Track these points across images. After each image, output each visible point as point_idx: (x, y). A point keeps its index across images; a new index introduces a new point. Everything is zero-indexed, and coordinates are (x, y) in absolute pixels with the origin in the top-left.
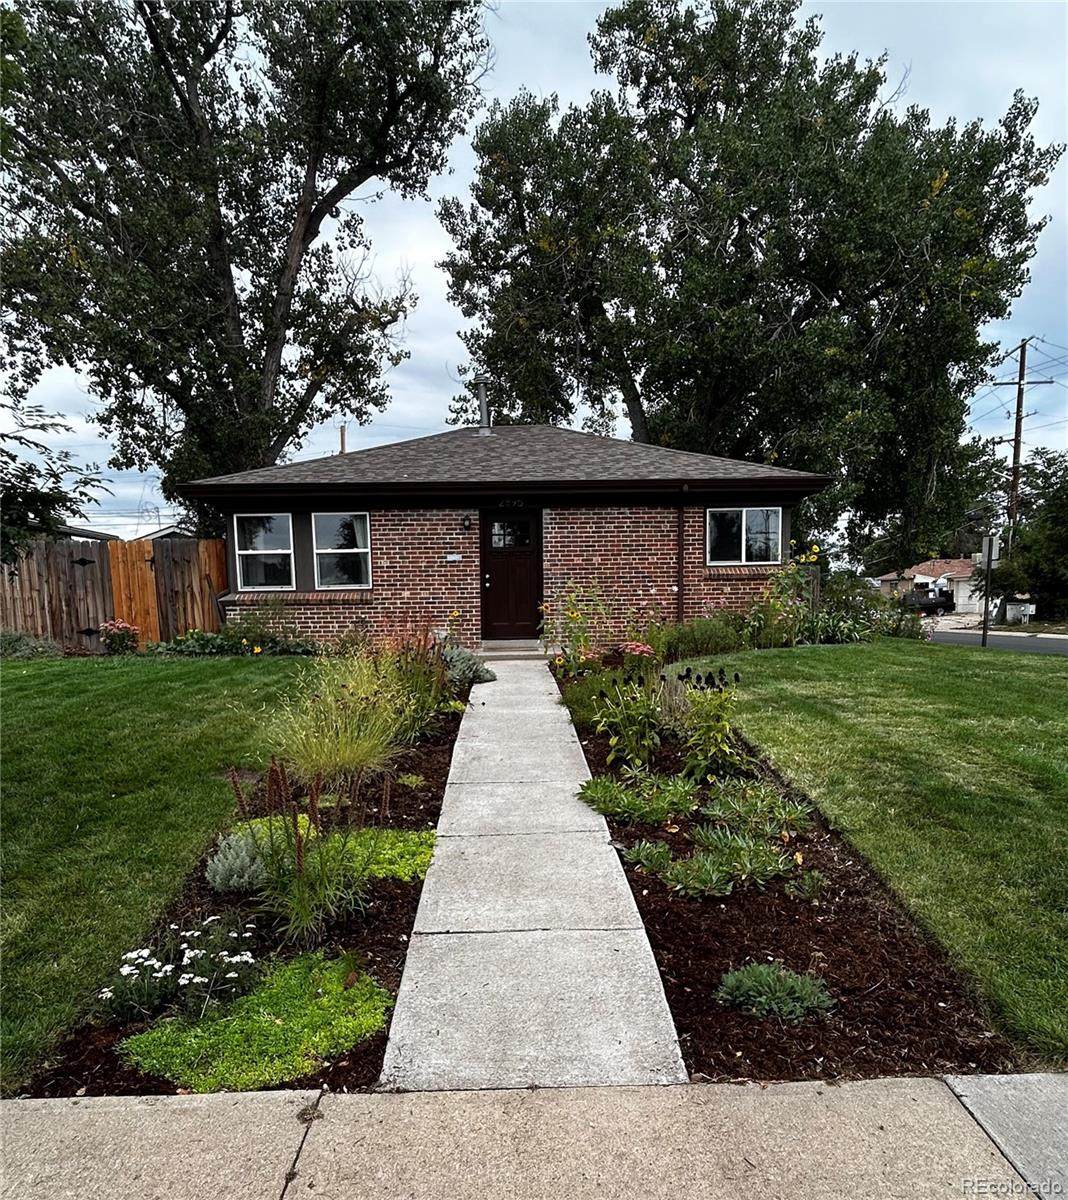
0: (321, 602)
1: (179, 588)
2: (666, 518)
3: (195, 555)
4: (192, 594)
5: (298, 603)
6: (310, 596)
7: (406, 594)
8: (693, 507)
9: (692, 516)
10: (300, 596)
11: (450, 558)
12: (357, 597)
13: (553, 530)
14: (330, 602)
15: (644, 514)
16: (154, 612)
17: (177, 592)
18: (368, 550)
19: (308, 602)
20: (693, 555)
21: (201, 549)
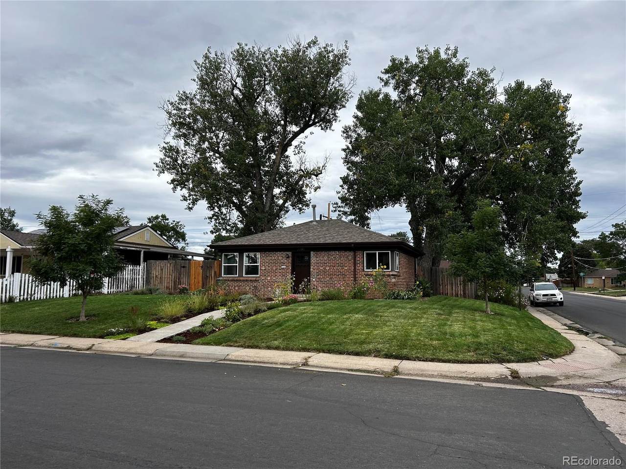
0: (244, 281)
1: (208, 275)
2: (350, 254)
3: (213, 266)
4: (212, 277)
5: (237, 281)
6: (241, 279)
7: (269, 278)
8: (359, 251)
9: (359, 254)
10: (239, 278)
11: (282, 267)
12: (254, 279)
13: (314, 258)
14: (247, 281)
15: (343, 253)
16: (201, 282)
17: (207, 277)
18: (259, 264)
19: (240, 281)
20: (359, 267)
21: (215, 263)
